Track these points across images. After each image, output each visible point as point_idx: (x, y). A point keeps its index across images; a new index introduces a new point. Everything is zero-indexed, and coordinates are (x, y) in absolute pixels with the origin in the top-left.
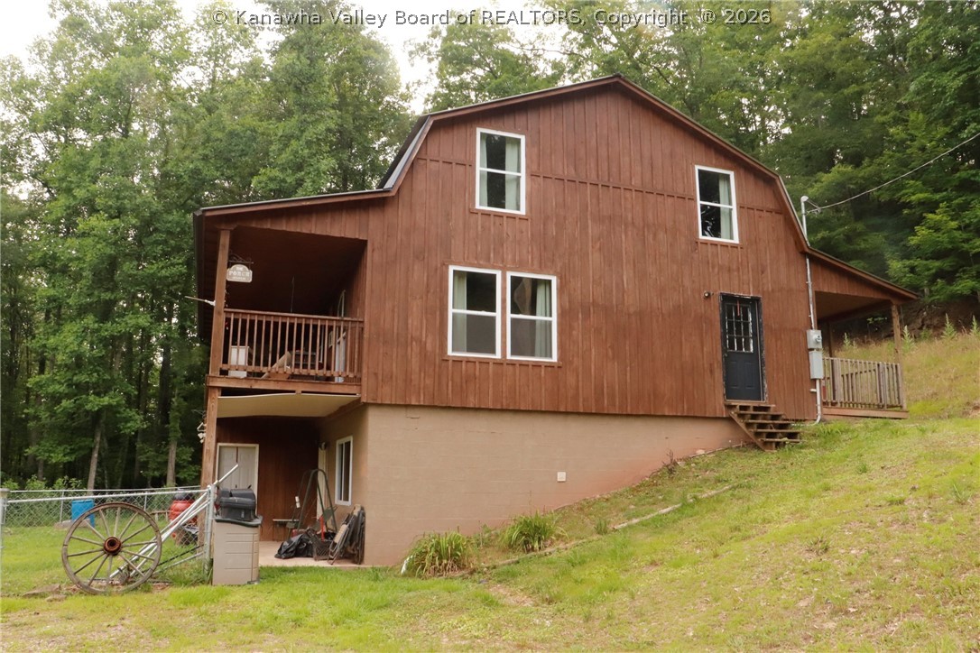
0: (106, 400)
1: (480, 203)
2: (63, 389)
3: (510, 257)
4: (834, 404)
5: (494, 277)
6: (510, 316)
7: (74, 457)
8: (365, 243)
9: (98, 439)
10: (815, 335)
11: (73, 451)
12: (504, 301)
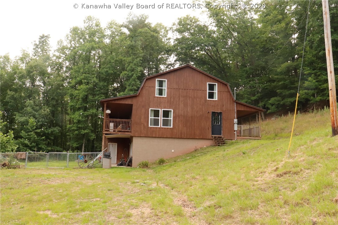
0: (86, 131)
1: (157, 95)
2: (75, 128)
3: (163, 106)
4: (241, 136)
5: (159, 110)
6: (162, 118)
7: (78, 145)
8: (132, 104)
9: (84, 141)
10: (236, 120)
11: (78, 144)
12: (161, 115)
